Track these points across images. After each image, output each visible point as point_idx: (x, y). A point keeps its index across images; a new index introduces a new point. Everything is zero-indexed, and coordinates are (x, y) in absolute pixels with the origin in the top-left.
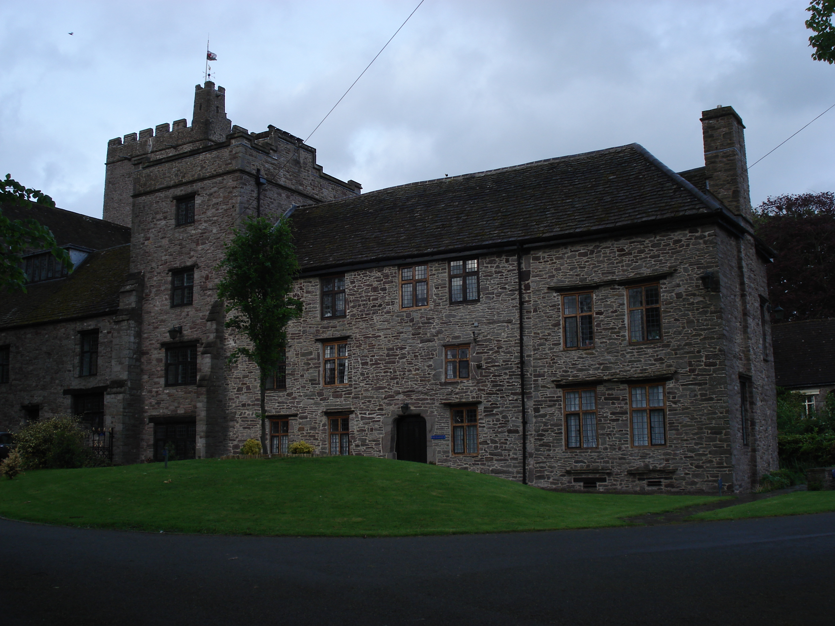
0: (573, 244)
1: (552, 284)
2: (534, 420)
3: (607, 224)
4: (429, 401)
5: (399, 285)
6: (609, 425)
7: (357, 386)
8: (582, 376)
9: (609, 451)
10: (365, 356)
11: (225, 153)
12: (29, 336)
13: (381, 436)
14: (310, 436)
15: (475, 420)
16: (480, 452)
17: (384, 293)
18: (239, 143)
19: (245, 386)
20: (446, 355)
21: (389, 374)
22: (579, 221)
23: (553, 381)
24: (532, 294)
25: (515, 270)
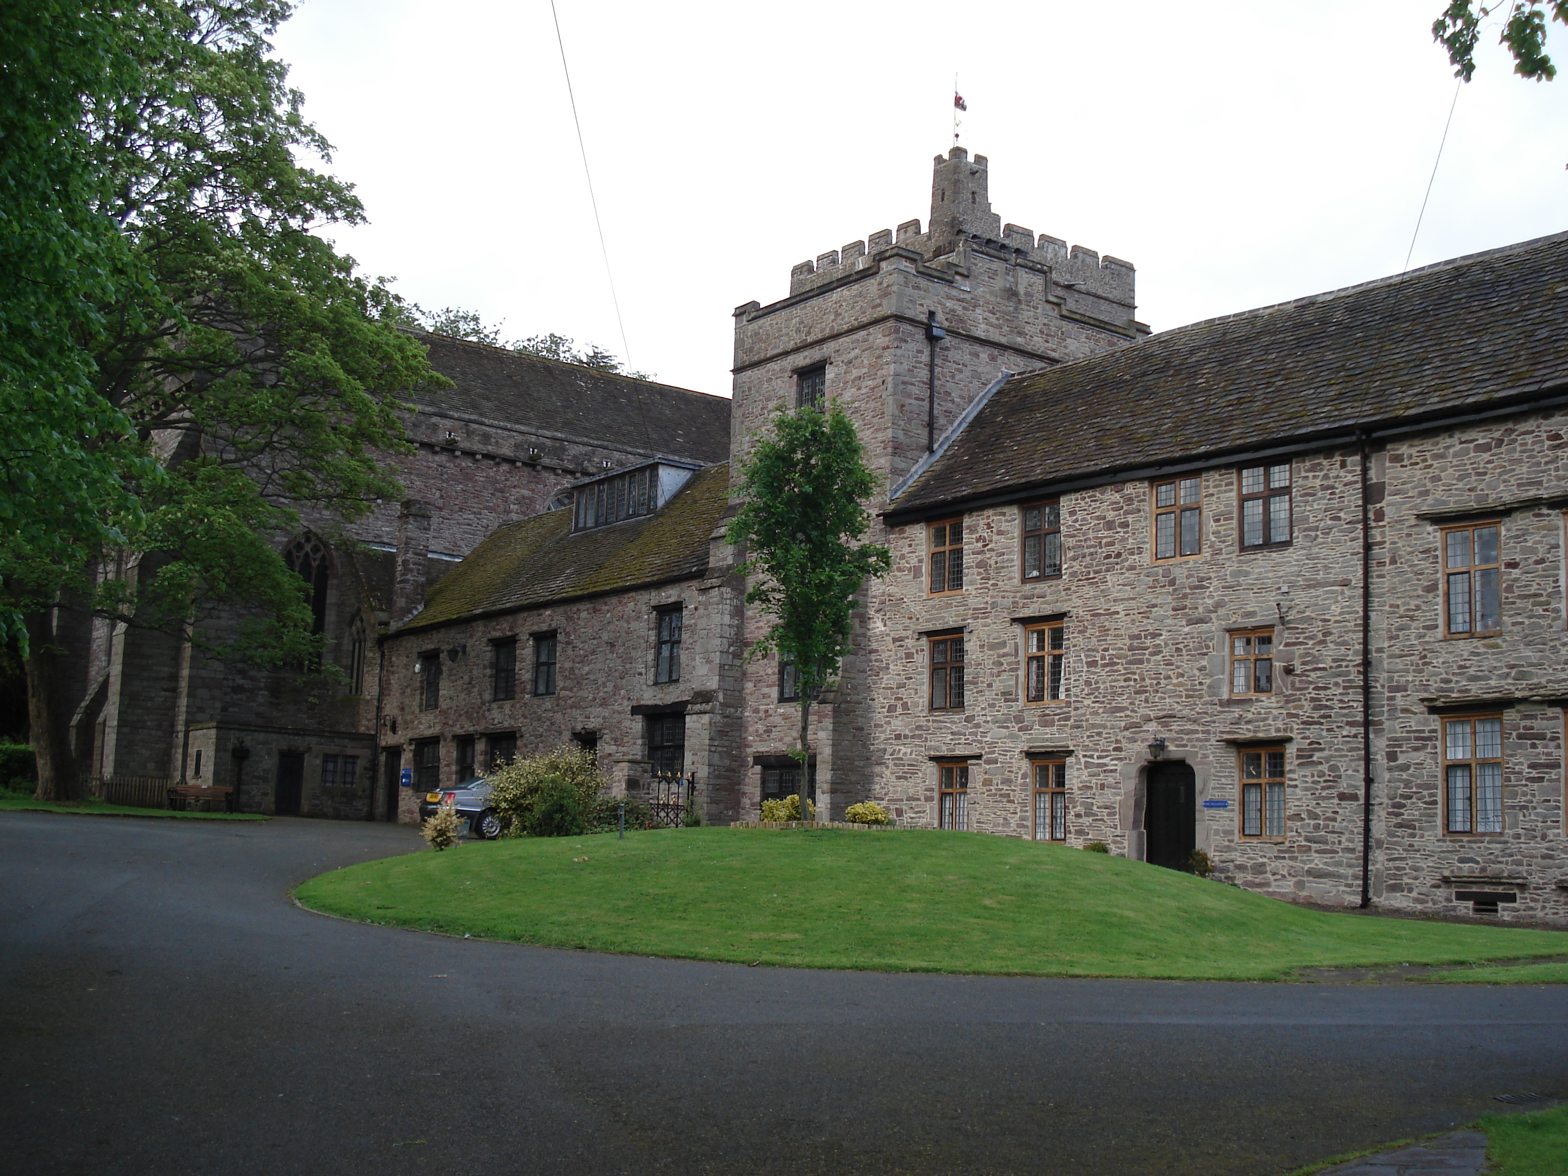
0: (1464, 427)
1: (1425, 509)
2: (1387, 776)
3: (1527, 384)
4: (1200, 735)
5: (1151, 516)
6: (1525, 789)
7: (1078, 705)
8: (1476, 690)
9: (1522, 840)
10: (1093, 650)
11: (871, 285)
13: (1118, 798)
14: (1001, 795)
15: (1282, 774)
16: (1289, 834)
17: (1125, 533)
18: (893, 267)
19: (901, 702)
20: (1232, 647)
21: (1132, 683)
22: (1478, 382)
23: (1422, 700)
24: (1387, 529)
25: (1357, 482)
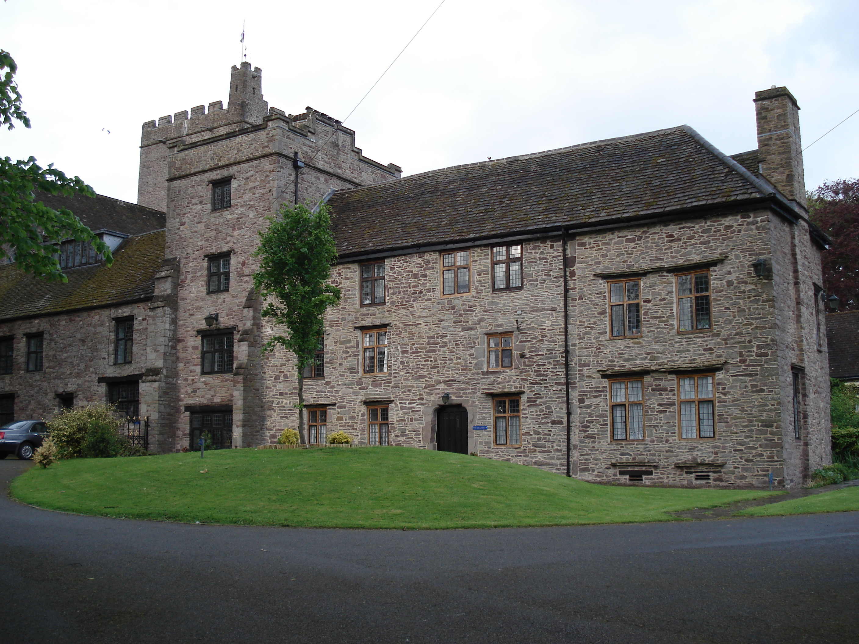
0: (620, 229)
1: (598, 271)
2: (579, 411)
3: (656, 208)
4: (471, 391)
5: (440, 271)
6: (656, 416)
7: (396, 375)
8: (629, 366)
9: (655, 443)
10: (405, 345)
11: (262, 135)
12: (63, 323)
13: (421, 426)
14: (348, 426)
15: (518, 411)
16: (523, 443)
17: (424, 280)
18: (276, 125)
19: (283, 374)
20: (489, 343)
21: (429, 363)
22: (627, 206)
23: (599, 371)
24: (577, 281)
25: (560, 256)
